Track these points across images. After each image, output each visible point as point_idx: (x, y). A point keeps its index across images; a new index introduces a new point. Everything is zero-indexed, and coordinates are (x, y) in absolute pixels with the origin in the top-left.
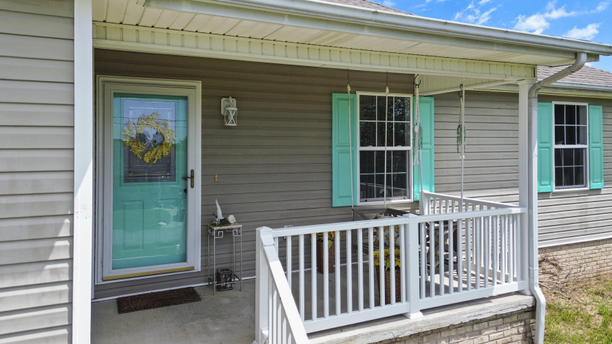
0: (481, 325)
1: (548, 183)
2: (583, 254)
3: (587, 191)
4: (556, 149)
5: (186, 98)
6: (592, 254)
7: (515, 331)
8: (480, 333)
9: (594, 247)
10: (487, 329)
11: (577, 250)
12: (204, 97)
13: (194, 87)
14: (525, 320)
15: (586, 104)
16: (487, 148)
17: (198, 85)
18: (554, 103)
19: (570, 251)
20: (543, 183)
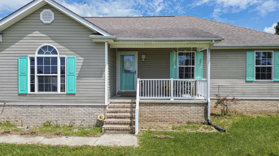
0: (191, 105)
1: (252, 78)
2: (270, 103)
3: (272, 82)
4: (256, 67)
5: (134, 55)
6: (275, 104)
7: (201, 108)
8: (190, 106)
9: (277, 102)
10: (192, 106)
11: (266, 102)
12: (138, 55)
13: (136, 53)
14: (205, 106)
15: (273, 51)
16: (224, 66)
17: (137, 52)
18: (255, 51)
19: (263, 101)
20: (249, 78)
